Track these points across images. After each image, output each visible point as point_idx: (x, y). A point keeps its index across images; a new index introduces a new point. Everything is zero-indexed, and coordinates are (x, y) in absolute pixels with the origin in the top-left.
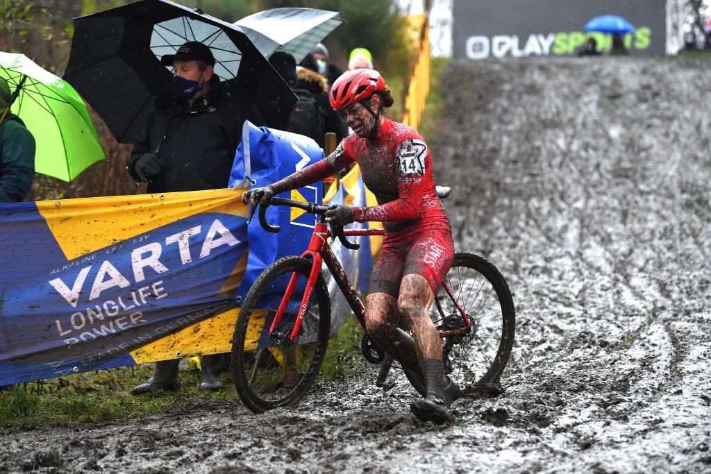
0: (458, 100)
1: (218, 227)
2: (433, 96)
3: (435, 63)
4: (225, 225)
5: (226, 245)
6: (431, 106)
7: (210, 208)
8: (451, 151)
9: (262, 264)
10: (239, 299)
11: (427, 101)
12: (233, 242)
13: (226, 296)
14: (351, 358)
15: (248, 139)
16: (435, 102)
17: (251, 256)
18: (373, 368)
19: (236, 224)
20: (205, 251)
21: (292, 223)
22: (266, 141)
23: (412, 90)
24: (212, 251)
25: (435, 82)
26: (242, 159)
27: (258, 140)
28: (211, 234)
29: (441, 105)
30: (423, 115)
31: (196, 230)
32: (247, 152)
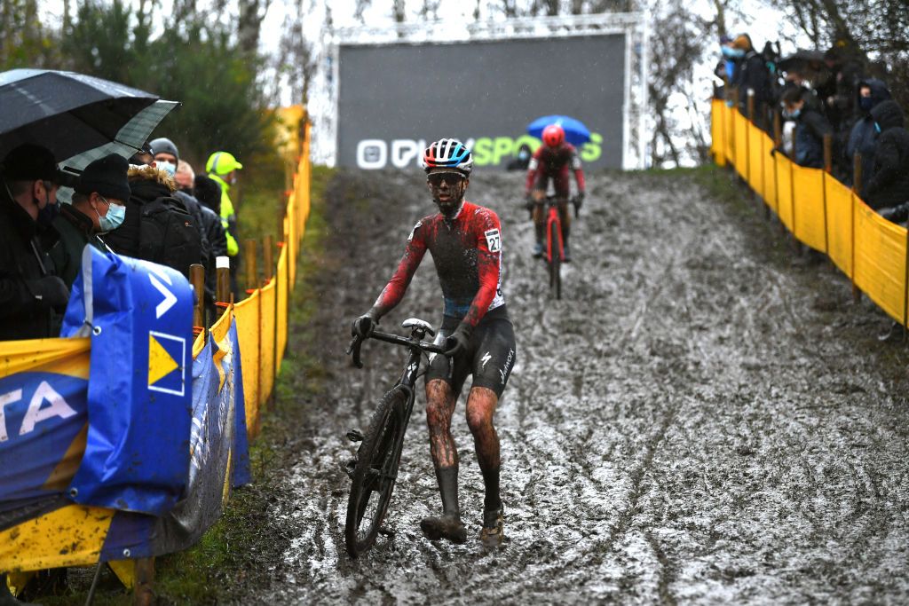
1: (46, 392)
2: (315, 218)
3: (316, 174)
4: (56, 389)
6: (313, 232)
7: (35, 365)
8: (342, 293)
9: (107, 443)
10: (74, 493)
11: (307, 225)
13: (55, 489)
14: (223, 576)
15: (90, 270)
16: (318, 226)
17: (92, 433)
18: (255, 589)
19: (73, 388)
20: (28, 426)
21: (151, 388)
22: (114, 271)
23: (290, 209)
24: (37, 425)
25: (317, 200)
26: (81, 297)
27: (104, 272)
28: (36, 402)
29: (327, 231)
31: (16, 396)
32: (88, 288)
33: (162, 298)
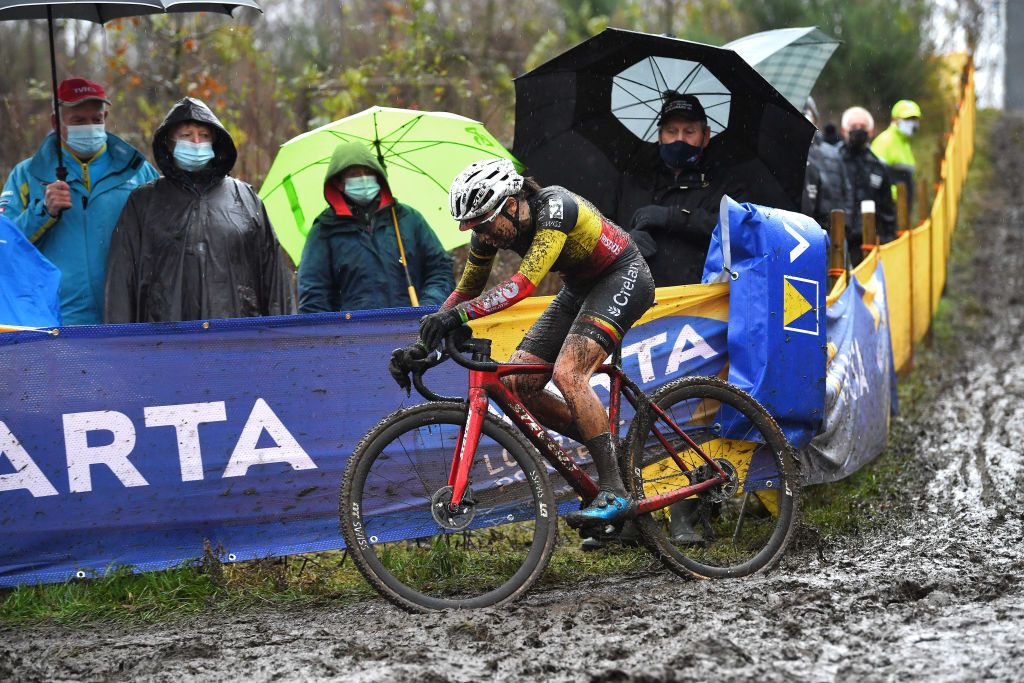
0: (1013, 165)
1: (688, 334)
2: (979, 159)
3: (981, 117)
4: (698, 332)
5: (700, 358)
6: (977, 173)
7: (678, 309)
8: (1003, 233)
9: (746, 381)
10: (718, 428)
11: (970, 166)
12: (708, 353)
13: (700, 425)
14: (867, 505)
15: (727, 219)
16: (981, 167)
17: (732, 372)
18: (897, 518)
19: (714, 330)
20: (673, 366)
21: (786, 328)
22: (750, 222)
23: (949, 152)
24: (682, 365)
25: (981, 142)
26: (719, 245)
27: (740, 220)
28: (680, 343)
29: (990, 172)
30: (965, 184)
31: (661, 339)
32: (726, 236)
33: (796, 243)
